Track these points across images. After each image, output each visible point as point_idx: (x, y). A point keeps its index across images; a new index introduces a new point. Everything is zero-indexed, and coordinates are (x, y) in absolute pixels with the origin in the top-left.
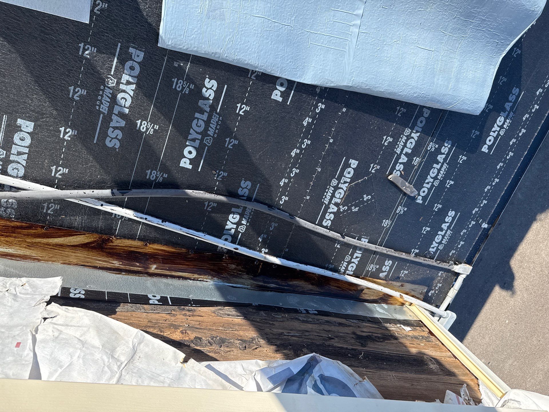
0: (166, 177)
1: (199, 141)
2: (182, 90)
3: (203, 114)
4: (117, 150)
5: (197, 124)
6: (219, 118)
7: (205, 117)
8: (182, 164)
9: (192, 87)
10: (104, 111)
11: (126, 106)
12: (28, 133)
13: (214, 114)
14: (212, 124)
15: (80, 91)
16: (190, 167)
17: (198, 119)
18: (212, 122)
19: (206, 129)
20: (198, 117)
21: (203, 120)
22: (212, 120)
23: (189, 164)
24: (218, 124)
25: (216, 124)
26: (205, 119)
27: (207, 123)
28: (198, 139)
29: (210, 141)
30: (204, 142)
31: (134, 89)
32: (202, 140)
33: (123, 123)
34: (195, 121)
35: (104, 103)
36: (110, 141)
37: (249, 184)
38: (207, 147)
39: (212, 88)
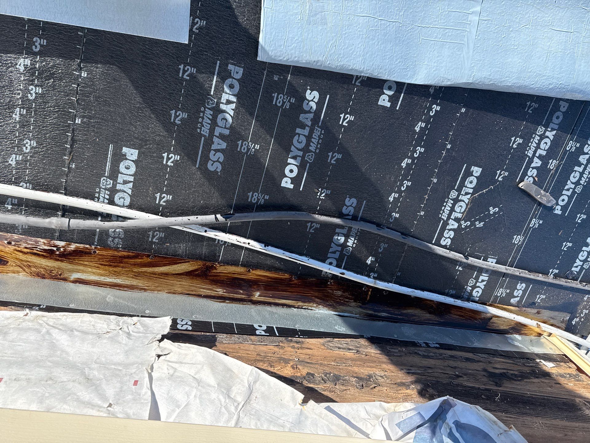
0: (267, 198)
1: (300, 158)
2: (283, 105)
3: (304, 129)
4: (219, 173)
5: (298, 140)
6: (321, 131)
7: (306, 132)
8: (283, 184)
9: (293, 100)
10: (205, 134)
11: (227, 127)
12: (133, 161)
13: (316, 127)
14: (314, 138)
15: (181, 114)
16: (291, 186)
17: (299, 134)
18: (313, 136)
19: (308, 145)
20: (299, 132)
21: (304, 135)
22: (314, 134)
23: (291, 183)
24: (320, 138)
25: (318, 138)
26: (307, 134)
27: (309, 138)
28: (299, 156)
29: (312, 157)
30: (306, 159)
31: (234, 108)
32: (303, 157)
33: (224, 145)
34: (296, 137)
35: (205, 126)
36: (212, 165)
37: (354, 201)
38: (308, 164)
39: (314, 100)
